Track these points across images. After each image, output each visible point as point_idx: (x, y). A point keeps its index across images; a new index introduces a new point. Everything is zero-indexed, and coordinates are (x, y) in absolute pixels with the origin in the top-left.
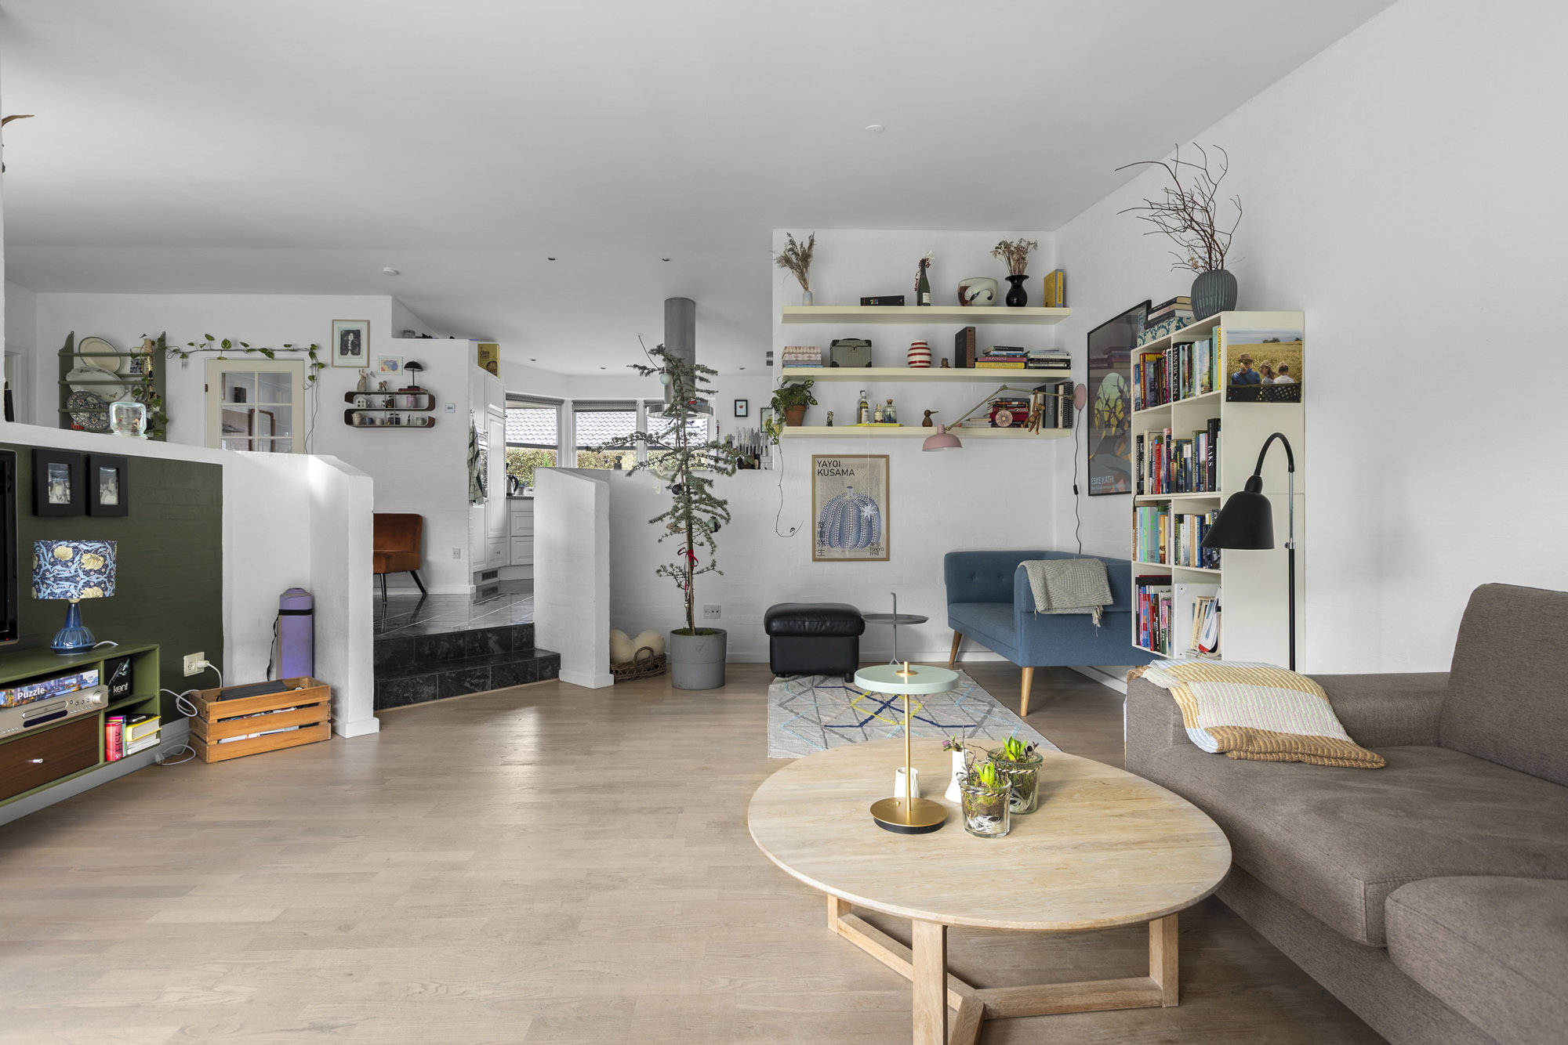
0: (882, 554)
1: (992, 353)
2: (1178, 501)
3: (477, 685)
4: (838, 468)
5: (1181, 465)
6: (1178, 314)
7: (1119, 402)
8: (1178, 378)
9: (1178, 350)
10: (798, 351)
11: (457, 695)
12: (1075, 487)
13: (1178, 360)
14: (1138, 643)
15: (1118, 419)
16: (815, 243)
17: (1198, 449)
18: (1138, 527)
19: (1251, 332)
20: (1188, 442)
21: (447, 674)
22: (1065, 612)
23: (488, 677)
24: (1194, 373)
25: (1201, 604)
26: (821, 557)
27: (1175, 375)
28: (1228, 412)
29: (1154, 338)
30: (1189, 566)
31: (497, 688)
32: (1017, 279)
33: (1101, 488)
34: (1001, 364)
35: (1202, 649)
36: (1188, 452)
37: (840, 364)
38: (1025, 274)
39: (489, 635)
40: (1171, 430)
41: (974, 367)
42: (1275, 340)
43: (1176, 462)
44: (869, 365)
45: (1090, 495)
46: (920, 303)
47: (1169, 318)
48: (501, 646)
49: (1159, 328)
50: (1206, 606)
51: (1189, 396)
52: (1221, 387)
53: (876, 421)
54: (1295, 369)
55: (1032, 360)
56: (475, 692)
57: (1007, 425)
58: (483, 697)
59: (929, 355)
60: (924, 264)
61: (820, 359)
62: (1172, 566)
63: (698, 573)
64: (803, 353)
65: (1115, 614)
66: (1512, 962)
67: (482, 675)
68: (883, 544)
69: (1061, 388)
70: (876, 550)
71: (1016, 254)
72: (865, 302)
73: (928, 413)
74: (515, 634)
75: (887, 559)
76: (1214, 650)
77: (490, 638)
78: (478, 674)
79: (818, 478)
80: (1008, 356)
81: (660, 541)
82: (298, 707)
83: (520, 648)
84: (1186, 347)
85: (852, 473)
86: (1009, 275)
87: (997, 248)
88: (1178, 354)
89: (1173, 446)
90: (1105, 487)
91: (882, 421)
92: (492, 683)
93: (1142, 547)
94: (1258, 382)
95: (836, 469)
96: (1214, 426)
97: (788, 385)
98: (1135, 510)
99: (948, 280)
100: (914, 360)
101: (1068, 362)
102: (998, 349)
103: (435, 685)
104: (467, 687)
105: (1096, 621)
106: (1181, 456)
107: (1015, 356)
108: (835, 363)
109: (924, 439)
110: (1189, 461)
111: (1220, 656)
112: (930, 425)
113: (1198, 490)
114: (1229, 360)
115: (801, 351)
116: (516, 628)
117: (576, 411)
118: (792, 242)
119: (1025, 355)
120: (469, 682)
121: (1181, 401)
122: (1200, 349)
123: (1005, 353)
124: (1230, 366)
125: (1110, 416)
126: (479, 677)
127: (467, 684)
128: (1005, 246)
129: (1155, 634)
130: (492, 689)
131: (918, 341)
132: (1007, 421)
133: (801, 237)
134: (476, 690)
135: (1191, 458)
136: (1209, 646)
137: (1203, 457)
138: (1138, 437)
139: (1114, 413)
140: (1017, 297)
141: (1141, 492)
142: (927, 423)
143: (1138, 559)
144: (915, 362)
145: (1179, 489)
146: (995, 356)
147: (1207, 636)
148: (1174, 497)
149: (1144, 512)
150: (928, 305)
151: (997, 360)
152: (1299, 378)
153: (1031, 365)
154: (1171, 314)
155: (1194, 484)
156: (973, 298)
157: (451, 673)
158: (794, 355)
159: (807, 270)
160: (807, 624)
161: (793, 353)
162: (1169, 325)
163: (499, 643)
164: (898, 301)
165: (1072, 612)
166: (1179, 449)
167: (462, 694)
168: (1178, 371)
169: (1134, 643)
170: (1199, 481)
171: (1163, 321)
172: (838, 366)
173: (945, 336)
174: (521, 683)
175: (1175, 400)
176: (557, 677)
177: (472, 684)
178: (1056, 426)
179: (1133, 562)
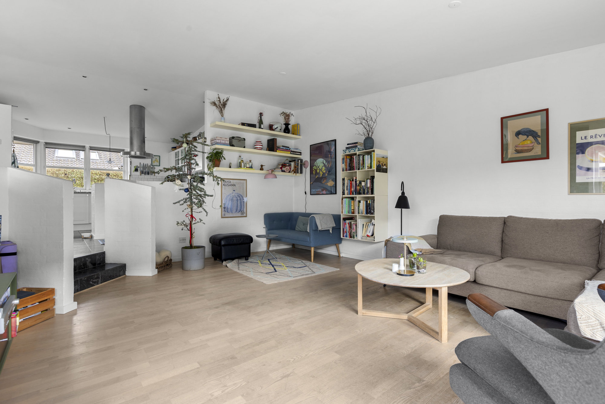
0: (245, 215)
1: (281, 148)
2: (358, 197)
3: (95, 282)
4: (230, 183)
5: (361, 188)
6: (358, 147)
7: (324, 167)
8: (359, 164)
9: (359, 157)
10: (221, 139)
11: (87, 288)
12: (305, 192)
13: (359, 159)
14: (343, 236)
15: (323, 172)
16: (229, 100)
17: (367, 183)
18: (344, 204)
19: (380, 155)
20: (364, 181)
21: (83, 279)
22: (324, 229)
23: (100, 278)
24: (365, 163)
25: (366, 224)
26: (224, 216)
27: (358, 163)
28: (377, 174)
29: (350, 152)
30: (362, 214)
31: (103, 283)
32: (287, 125)
33: (316, 193)
34: (282, 151)
35: (368, 236)
36: (363, 184)
37: (235, 145)
38: (289, 123)
39: (87, 259)
40: (356, 178)
41: (276, 152)
42: (384, 157)
43: (359, 186)
44: (244, 147)
45: (311, 195)
46: (260, 127)
47: (355, 147)
48: (92, 263)
49: (352, 150)
50: (368, 225)
51: (363, 169)
52: (374, 167)
53: (247, 167)
54: (386, 165)
55: (292, 151)
56: (95, 285)
57: (288, 172)
58: (98, 288)
59: (262, 146)
60: (261, 114)
61: (229, 143)
62: (357, 214)
63: (194, 224)
64: (223, 140)
65: (337, 229)
66: (503, 274)
67: (97, 277)
68: (245, 211)
69: (299, 161)
70: (243, 213)
71: (287, 116)
72: (243, 124)
73: (262, 166)
74: (98, 257)
75: (246, 216)
76: (373, 235)
77: (87, 260)
78: (96, 277)
79: (223, 187)
80: (286, 149)
81: (183, 211)
82: (39, 302)
83: (100, 264)
84: (362, 156)
85: (235, 185)
86: (285, 123)
87: (281, 113)
88: (359, 158)
89: (358, 182)
90: (317, 192)
91: (249, 168)
92: (101, 280)
93: (345, 210)
94: (381, 167)
95: (229, 184)
96: (373, 178)
97: (215, 152)
98: (342, 199)
99: (266, 121)
100: (256, 147)
101: (301, 153)
102: (283, 146)
103: (78, 285)
104: (91, 284)
105: (331, 232)
106: (361, 185)
107: (287, 149)
108: (233, 145)
109: (264, 175)
110: (364, 187)
111: (374, 237)
112: (263, 170)
113: (367, 194)
114: (377, 161)
115: (222, 139)
116: (98, 254)
117: (46, 148)
118: (219, 98)
119: (289, 150)
120: (92, 281)
121: (360, 170)
122: (367, 158)
123: (285, 148)
124: (377, 163)
125: (320, 171)
126: (96, 279)
127: (91, 283)
128: (283, 113)
129: (351, 234)
130: (101, 283)
131: (259, 141)
132: (288, 170)
133: (223, 97)
134: (95, 284)
135: (365, 186)
136: (370, 234)
137: (369, 185)
138: (343, 179)
139: (322, 171)
140: (287, 130)
141: (343, 194)
142: (262, 169)
143: (344, 213)
144: (258, 148)
145: (360, 194)
146: (282, 149)
147: (369, 232)
148: (357, 196)
149: (346, 201)
150: (263, 129)
151: (283, 150)
152: (387, 167)
153: (292, 153)
154: (356, 146)
155: (366, 193)
156: (275, 129)
157: (84, 278)
158: (219, 140)
159: (224, 109)
160: (235, 240)
161: (219, 139)
162: (355, 149)
163: (91, 263)
164: (254, 126)
165: (326, 229)
166: (360, 183)
167: (89, 287)
168: (359, 162)
169: (342, 237)
170: (367, 191)
171: (353, 148)
172: (234, 146)
173: (264, 139)
174: (112, 279)
175: (358, 170)
176: (125, 274)
177: (93, 282)
178: (298, 173)
179: (341, 214)
